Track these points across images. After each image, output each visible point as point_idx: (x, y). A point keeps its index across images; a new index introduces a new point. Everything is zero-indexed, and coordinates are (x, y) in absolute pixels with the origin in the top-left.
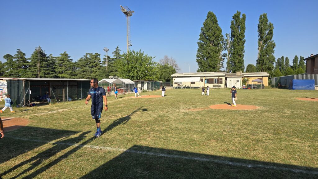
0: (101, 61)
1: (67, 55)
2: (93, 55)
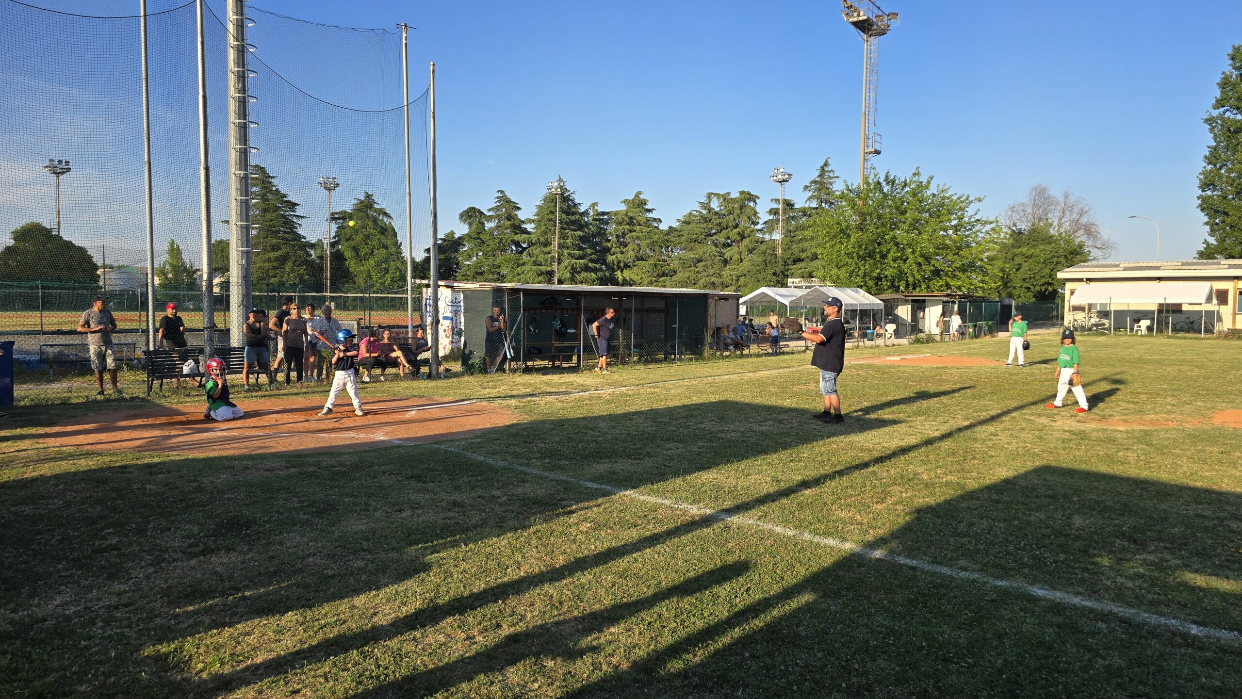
0: (761, 222)
1: (644, 202)
2: (734, 200)
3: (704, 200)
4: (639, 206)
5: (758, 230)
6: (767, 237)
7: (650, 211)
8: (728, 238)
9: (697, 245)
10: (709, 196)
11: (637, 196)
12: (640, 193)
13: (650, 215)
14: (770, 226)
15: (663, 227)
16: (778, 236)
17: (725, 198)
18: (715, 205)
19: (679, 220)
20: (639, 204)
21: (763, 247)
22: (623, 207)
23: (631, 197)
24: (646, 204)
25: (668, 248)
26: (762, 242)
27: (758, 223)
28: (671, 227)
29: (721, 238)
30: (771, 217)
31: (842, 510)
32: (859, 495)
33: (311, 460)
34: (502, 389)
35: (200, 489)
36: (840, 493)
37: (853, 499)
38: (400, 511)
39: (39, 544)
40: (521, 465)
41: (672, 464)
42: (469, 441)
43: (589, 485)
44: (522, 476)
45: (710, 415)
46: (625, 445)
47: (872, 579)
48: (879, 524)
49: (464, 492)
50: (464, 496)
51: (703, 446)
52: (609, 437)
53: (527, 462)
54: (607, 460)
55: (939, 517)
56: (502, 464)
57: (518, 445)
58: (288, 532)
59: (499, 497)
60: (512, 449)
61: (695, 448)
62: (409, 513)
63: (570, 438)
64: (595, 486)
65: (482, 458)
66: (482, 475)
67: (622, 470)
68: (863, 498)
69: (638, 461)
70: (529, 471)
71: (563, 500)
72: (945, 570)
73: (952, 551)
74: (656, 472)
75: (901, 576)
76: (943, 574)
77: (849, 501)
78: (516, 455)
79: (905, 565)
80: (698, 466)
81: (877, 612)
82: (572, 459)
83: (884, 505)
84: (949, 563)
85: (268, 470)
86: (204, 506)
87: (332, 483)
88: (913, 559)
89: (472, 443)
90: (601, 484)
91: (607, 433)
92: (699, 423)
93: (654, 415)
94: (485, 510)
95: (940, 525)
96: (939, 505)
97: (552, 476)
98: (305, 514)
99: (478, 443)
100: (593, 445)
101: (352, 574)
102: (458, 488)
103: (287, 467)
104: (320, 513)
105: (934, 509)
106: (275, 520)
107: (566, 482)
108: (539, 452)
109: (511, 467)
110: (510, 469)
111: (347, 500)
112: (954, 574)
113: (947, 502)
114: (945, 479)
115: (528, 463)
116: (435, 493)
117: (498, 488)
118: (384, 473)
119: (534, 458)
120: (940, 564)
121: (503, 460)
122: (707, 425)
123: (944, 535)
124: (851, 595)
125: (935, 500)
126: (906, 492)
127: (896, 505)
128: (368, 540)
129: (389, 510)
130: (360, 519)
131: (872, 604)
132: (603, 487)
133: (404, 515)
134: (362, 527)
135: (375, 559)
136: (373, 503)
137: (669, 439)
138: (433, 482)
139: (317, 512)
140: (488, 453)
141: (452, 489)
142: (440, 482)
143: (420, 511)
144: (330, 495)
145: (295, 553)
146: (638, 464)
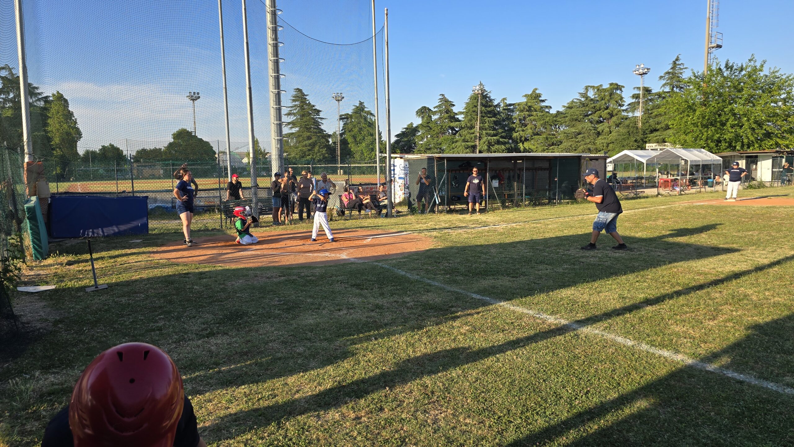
0: (626, 104)
1: (539, 96)
2: (605, 90)
3: (582, 91)
4: (535, 98)
5: (623, 110)
6: (630, 115)
7: (543, 101)
8: (601, 117)
9: (578, 123)
10: (587, 88)
11: (534, 91)
12: (536, 89)
13: (543, 104)
14: (633, 107)
15: (553, 111)
16: (639, 114)
17: (599, 89)
18: (591, 94)
19: (564, 106)
20: (536, 97)
21: (627, 122)
22: (524, 100)
23: (530, 93)
24: (540, 97)
25: (556, 126)
26: (626, 119)
27: (623, 106)
28: (558, 112)
29: (595, 117)
30: (634, 100)
31: (677, 325)
32: (693, 312)
33: (295, 271)
34: (431, 225)
35: (224, 290)
36: (677, 310)
37: (688, 315)
38: (339, 310)
39: (119, 324)
40: (429, 279)
41: (540, 282)
42: (398, 260)
43: (474, 296)
44: (428, 287)
45: (576, 244)
46: (507, 266)
47: (701, 390)
48: (710, 339)
49: (385, 298)
50: (385, 300)
51: (567, 268)
52: (496, 260)
53: (433, 276)
54: (491, 277)
55: (766, 334)
56: (416, 277)
57: (430, 264)
58: (264, 323)
59: (408, 302)
60: (425, 267)
61: (561, 270)
62: (345, 312)
63: (467, 260)
64: (478, 297)
65: (404, 273)
66: (400, 286)
67: (501, 285)
68: (697, 315)
69: (514, 279)
70: (433, 283)
71: (452, 307)
72: (771, 386)
73: (778, 368)
74: (527, 287)
75: (729, 389)
76: (769, 389)
77: (684, 317)
78: (427, 271)
79: (734, 379)
80: (561, 284)
81: (704, 423)
82: (466, 275)
83: (715, 322)
84: (776, 379)
85: (268, 278)
86: (221, 301)
87: (303, 288)
88: (741, 373)
89: (400, 262)
90: (483, 296)
91: (495, 257)
92: (567, 250)
93: (532, 244)
94: (396, 312)
95: (767, 342)
96: (767, 324)
97: (448, 288)
98: (279, 310)
99: (404, 262)
100: (483, 266)
101: (292, 358)
102: (382, 294)
103: (280, 276)
104: (288, 310)
105: (762, 327)
106: (259, 314)
107: (458, 293)
108: (444, 270)
110: (421, 281)
111: (308, 300)
112: (780, 390)
113: (775, 322)
114: (772, 301)
115: (434, 278)
116: (366, 297)
117: (409, 296)
118: (338, 281)
119: (439, 274)
120: (766, 379)
121: (418, 275)
122: (573, 252)
123: (771, 351)
124: (680, 406)
125: (763, 319)
126: (737, 311)
127: (726, 322)
128: (311, 332)
129: (333, 309)
130: (313, 315)
131: (699, 414)
132: (484, 298)
133: (341, 313)
134: (312, 321)
135: (311, 346)
136: (324, 303)
137: (541, 262)
138: (367, 289)
139: (287, 309)
140: (409, 269)
141: (378, 295)
142: (372, 289)
143: (352, 311)
144: (299, 297)
145: (263, 339)
146: (514, 281)
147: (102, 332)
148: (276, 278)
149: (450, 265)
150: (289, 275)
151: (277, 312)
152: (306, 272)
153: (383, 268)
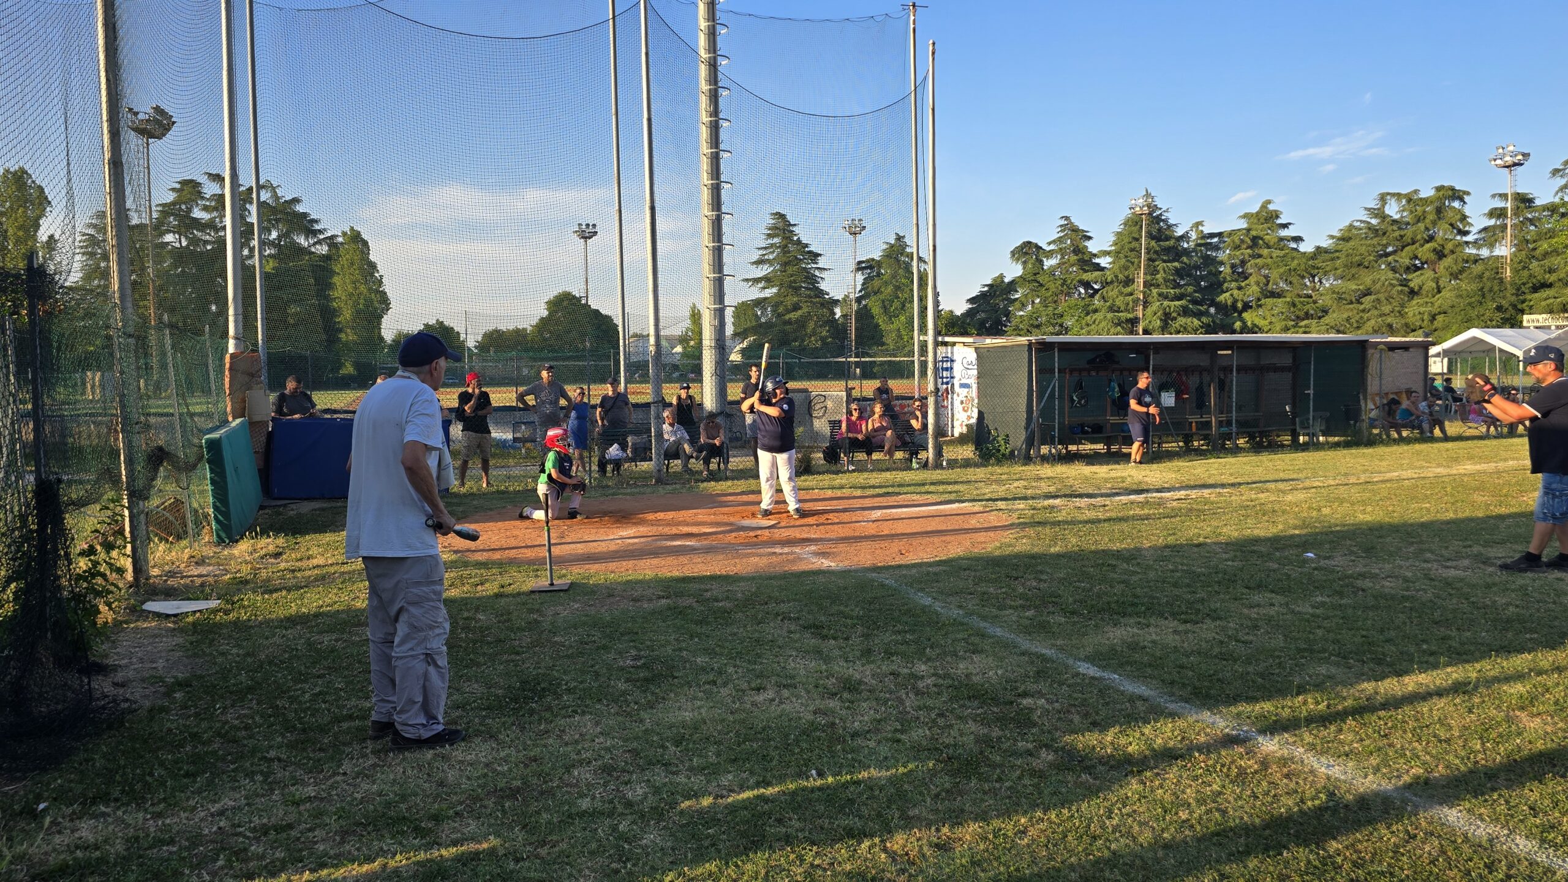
0: (1474, 230)
1: (1275, 215)
2: (1425, 201)
3: (1373, 204)
4: (1267, 220)
5: (1467, 243)
6: (1485, 252)
7: (1285, 226)
8: (1416, 257)
9: (1363, 272)
10: (1383, 198)
11: (1264, 206)
12: (1269, 202)
13: (1284, 233)
14: (1490, 236)
15: (1306, 247)
16: (1504, 250)
17: (1411, 199)
18: (1393, 210)
19: (1332, 237)
20: (1268, 217)
21: (1478, 268)
22: (1243, 224)
23: (1255, 208)
24: (1277, 217)
25: (1314, 277)
26: (1476, 261)
27: (1466, 233)
28: (1318, 248)
29: (1404, 259)
30: (1492, 222)
34: (1016, 487)
38: (758, 689)
40: (984, 618)
41: (1251, 638)
44: (976, 640)
45: (1348, 542)
46: (1176, 592)
49: (872, 662)
50: (868, 669)
51: (1323, 604)
52: (1152, 575)
53: (995, 612)
54: (1132, 621)
56: (956, 613)
58: (584, 713)
59: (922, 678)
60: (982, 588)
61: (1306, 608)
62: (770, 694)
64: (1092, 671)
65: (928, 601)
66: (913, 632)
67: (1154, 642)
69: (1188, 627)
70: (990, 629)
71: (1025, 695)
74: (1216, 650)
78: (984, 599)
82: (1073, 613)
87: (698, 628)
89: (928, 573)
90: (1104, 668)
92: (1326, 558)
94: (885, 703)
97: (1025, 644)
98: (627, 681)
99: (935, 574)
100: (1118, 589)
102: (866, 654)
104: (647, 683)
106: (582, 689)
107: (1044, 659)
108: (1022, 596)
109: (965, 620)
110: (962, 624)
111: (699, 660)
115: (996, 616)
116: (827, 660)
117: (928, 660)
118: (777, 615)
119: (1011, 607)
121: (960, 607)
122: (1339, 561)
128: (677, 744)
129: (745, 686)
130: (697, 699)
132: (1106, 675)
133: (760, 698)
134: (687, 715)
135: (665, 784)
136: (731, 670)
137: (1260, 586)
138: (835, 638)
139: (646, 680)
140: (942, 593)
141: (858, 654)
142: (847, 639)
143: (786, 693)
144: (680, 650)
145: (566, 755)
146: (1186, 632)
147: (245, 716)
148: (650, 600)
149: (1042, 585)
150: (680, 594)
151: (622, 686)
152: (716, 590)
153: (883, 585)
